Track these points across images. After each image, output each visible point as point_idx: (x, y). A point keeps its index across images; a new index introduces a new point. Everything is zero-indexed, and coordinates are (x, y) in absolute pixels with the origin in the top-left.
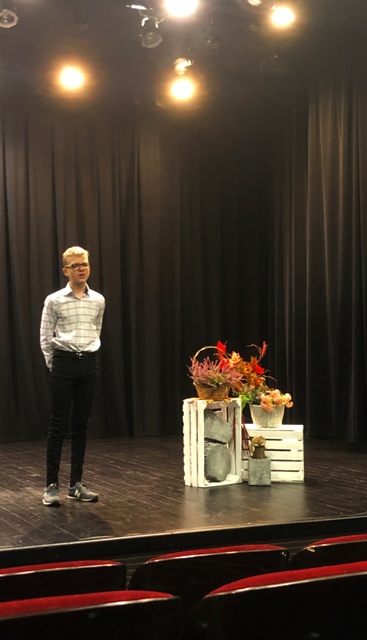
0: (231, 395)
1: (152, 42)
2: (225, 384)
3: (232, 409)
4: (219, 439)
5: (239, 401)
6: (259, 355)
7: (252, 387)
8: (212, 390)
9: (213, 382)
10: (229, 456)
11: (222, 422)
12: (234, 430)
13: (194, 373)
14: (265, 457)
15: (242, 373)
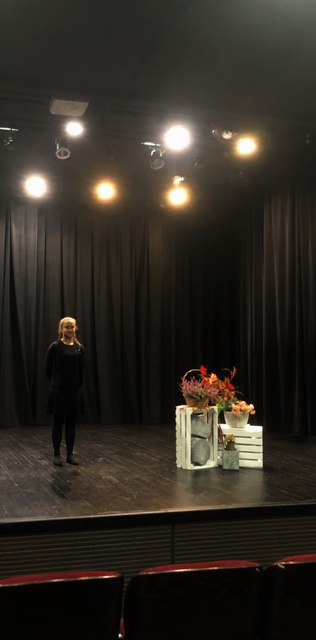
0: (210, 404)
1: (158, 166)
2: (206, 397)
3: (211, 414)
4: (202, 435)
5: (216, 408)
6: (230, 376)
7: (226, 399)
8: (197, 400)
9: (197, 395)
10: (209, 448)
11: (204, 423)
12: (212, 429)
13: (184, 388)
14: (235, 450)
15: (218, 388)
